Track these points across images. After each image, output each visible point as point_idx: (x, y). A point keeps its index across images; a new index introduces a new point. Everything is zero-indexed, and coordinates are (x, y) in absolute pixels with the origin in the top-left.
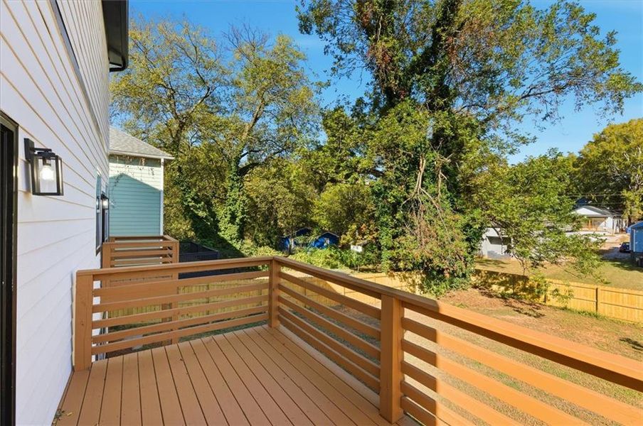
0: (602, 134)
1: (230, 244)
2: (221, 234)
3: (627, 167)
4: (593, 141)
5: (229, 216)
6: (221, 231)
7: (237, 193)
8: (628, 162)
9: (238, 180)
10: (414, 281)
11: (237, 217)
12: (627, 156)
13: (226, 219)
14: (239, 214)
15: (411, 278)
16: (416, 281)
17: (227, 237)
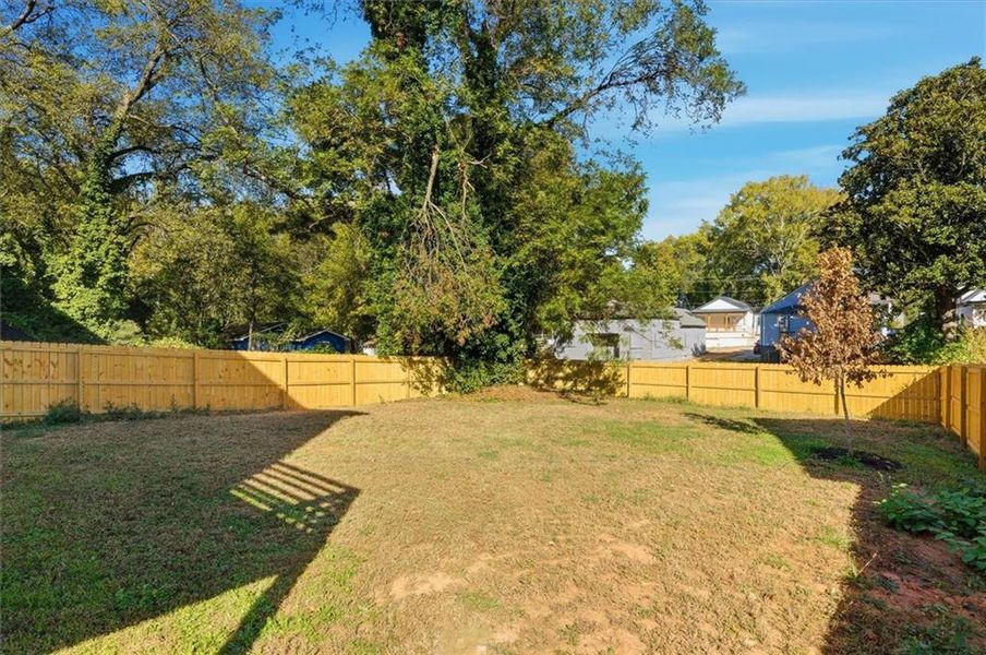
0: (740, 194)
1: (81, 327)
2: (60, 306)
3: (766, 241)
4: (730, 204)
5: (80, 270)
6: (58, 301)
7: (104, 227)
8: (769, 235)
9: (107, 200)
10: (428, 370)
11: (99, 274)
12: (767, 226)
13: (73, 276)
14: (108, 268)
15: (423, 363)
16: (434, 370)
17: (73, 313)
